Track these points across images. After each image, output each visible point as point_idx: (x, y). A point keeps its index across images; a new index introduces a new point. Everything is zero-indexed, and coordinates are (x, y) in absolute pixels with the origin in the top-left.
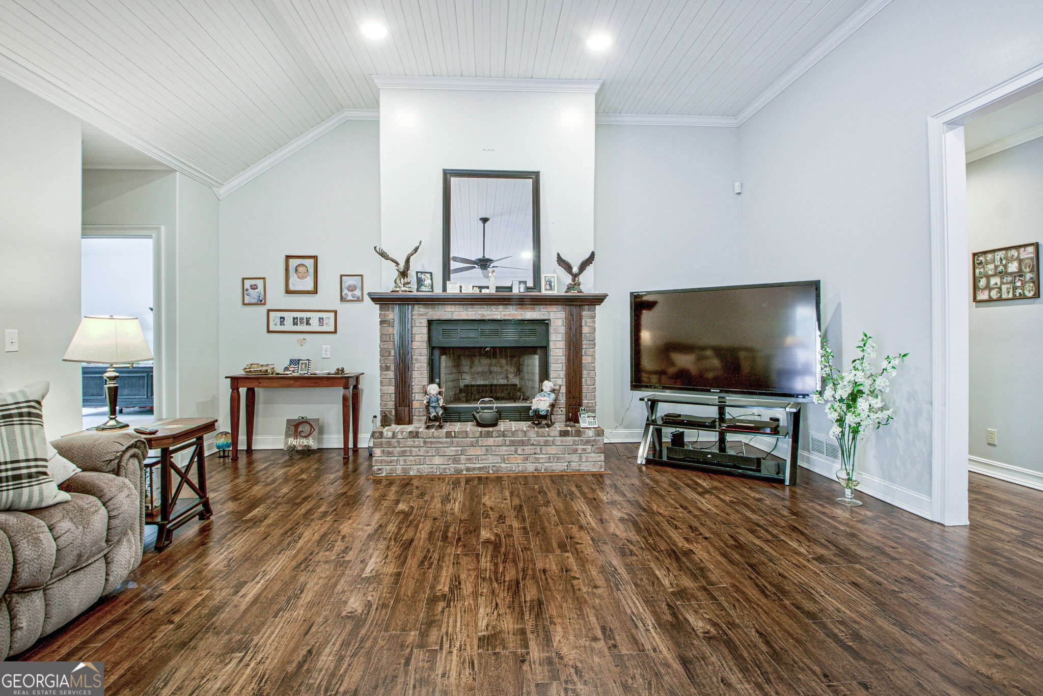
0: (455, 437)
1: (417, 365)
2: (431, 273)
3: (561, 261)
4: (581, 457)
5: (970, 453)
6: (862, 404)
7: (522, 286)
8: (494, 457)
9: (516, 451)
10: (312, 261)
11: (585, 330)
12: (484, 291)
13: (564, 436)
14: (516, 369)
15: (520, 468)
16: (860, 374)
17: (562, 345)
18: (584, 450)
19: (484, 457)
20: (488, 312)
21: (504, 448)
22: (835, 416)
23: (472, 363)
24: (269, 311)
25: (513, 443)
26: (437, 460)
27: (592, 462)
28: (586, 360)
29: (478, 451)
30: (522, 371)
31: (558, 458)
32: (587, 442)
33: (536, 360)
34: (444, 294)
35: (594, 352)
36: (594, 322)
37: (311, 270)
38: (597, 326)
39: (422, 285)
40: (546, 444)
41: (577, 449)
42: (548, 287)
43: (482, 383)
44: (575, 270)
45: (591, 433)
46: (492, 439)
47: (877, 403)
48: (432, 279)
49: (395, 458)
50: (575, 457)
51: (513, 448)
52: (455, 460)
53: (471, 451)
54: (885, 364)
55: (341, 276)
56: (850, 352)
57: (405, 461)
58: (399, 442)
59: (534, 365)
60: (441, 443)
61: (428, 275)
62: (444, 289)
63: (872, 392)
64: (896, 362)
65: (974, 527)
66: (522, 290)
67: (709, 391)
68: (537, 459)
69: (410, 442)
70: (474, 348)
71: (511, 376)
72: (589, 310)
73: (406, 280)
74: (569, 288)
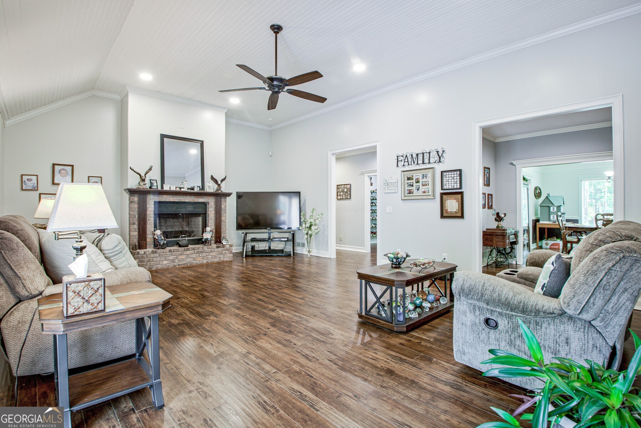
0: (173, 252)
1: (149, 222)
2: (156, 180)
3: (212, 178)
4: (224, 256)
5: (336, 244)
6: (313, 228)
7: (198, 188)
8: (190, 259)
9: (199, 256)
10: (70, 168)
11: (223, 206)
12: (182, 190)
13: (218, 248)
14: (187, 224)
15: (201, 262)
16: (312, 220)
17: (213, 212)
18: (225, 253)
19: (186, 259)
20: (183, 199)
21: (194, 255)
22: (306, 232)
23: (166, 221)
24: (40, 194)
25: (198, 253)
26: (165, 262)
27: (228, 257)
28: (223, 218)
29: (183, 257)
30: (190, 224)
31: (216, 257)
32: (227, 250)
33: (200, 219)
34: (162, 190)
35: (226, 215)
36: (226, 203)
37: (70, 173)
38: (227, 205)
39: (153, 185)
40: (211, 252)
41: (223, 253)
42: (209, 189)
43: (171, 230)
44: (219, 182)
45: (228, 246)
46: (189, 251)
47: (316, 227)
48: (157, 183)
49: (145, 263)
50: (222, 256)
51: (198, 254)
52: (173, 261)
53: (180, 257)
54: (318, 217)
55: (89, 177)
56: (308, 214)
57: (150, 264)
58: (147, 256)
59: (199, 221)
60: (167, 255)
61: (155, 181)
62: (162, 187)
63: (315, 225)
64: (320, 216)
65: (337, 258)
66: (198, 190)
67: (266, 228)
68: (207, 258)
69: (152, 255)
70: (173, 214)
71: (185, 227)
72: (224, 199)
73: (144, 183)
74: (217, 190)
